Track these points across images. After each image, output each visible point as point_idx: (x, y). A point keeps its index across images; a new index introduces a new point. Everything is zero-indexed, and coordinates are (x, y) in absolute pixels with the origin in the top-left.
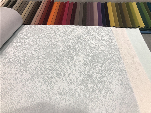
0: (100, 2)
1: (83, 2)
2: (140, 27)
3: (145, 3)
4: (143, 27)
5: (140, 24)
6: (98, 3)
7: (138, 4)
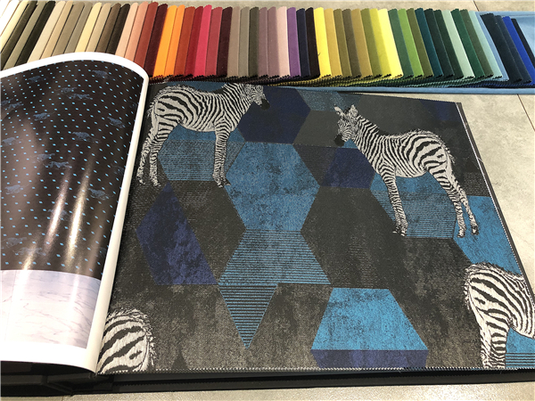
0: (294, 9)
1: (247, 8)
2: (391, 75)
3: (409, 12)
4: (398, 76)
6: (290, 12)
7: (393, 15)
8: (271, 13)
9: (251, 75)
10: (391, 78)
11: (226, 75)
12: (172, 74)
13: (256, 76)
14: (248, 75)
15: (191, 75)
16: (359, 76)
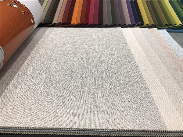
2: (176, 24)
4: (180, 25)
5: (176, 21)
9: (114, 24)
10: (176, 25)
11: (102, 24)
12: (79, 23)
13: (116, 24)
14: (112, 24)
15: (87, 24)
16: (162, 25)
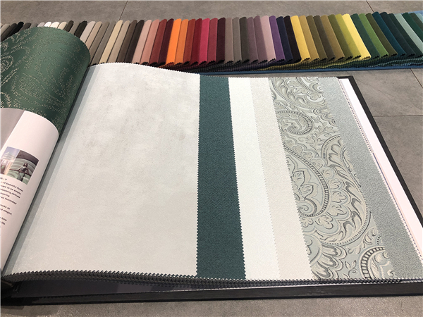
0: (274, 17)
2: (360, 56)
3: (368, 15)
4: (367, 58)
6: (271, 19)
7: (355, 18)
8: (257, 21)
9: (245, 60)
11: (223, 61)
12: (182, 62)
13: (248, 60)
14: (241, 60)
